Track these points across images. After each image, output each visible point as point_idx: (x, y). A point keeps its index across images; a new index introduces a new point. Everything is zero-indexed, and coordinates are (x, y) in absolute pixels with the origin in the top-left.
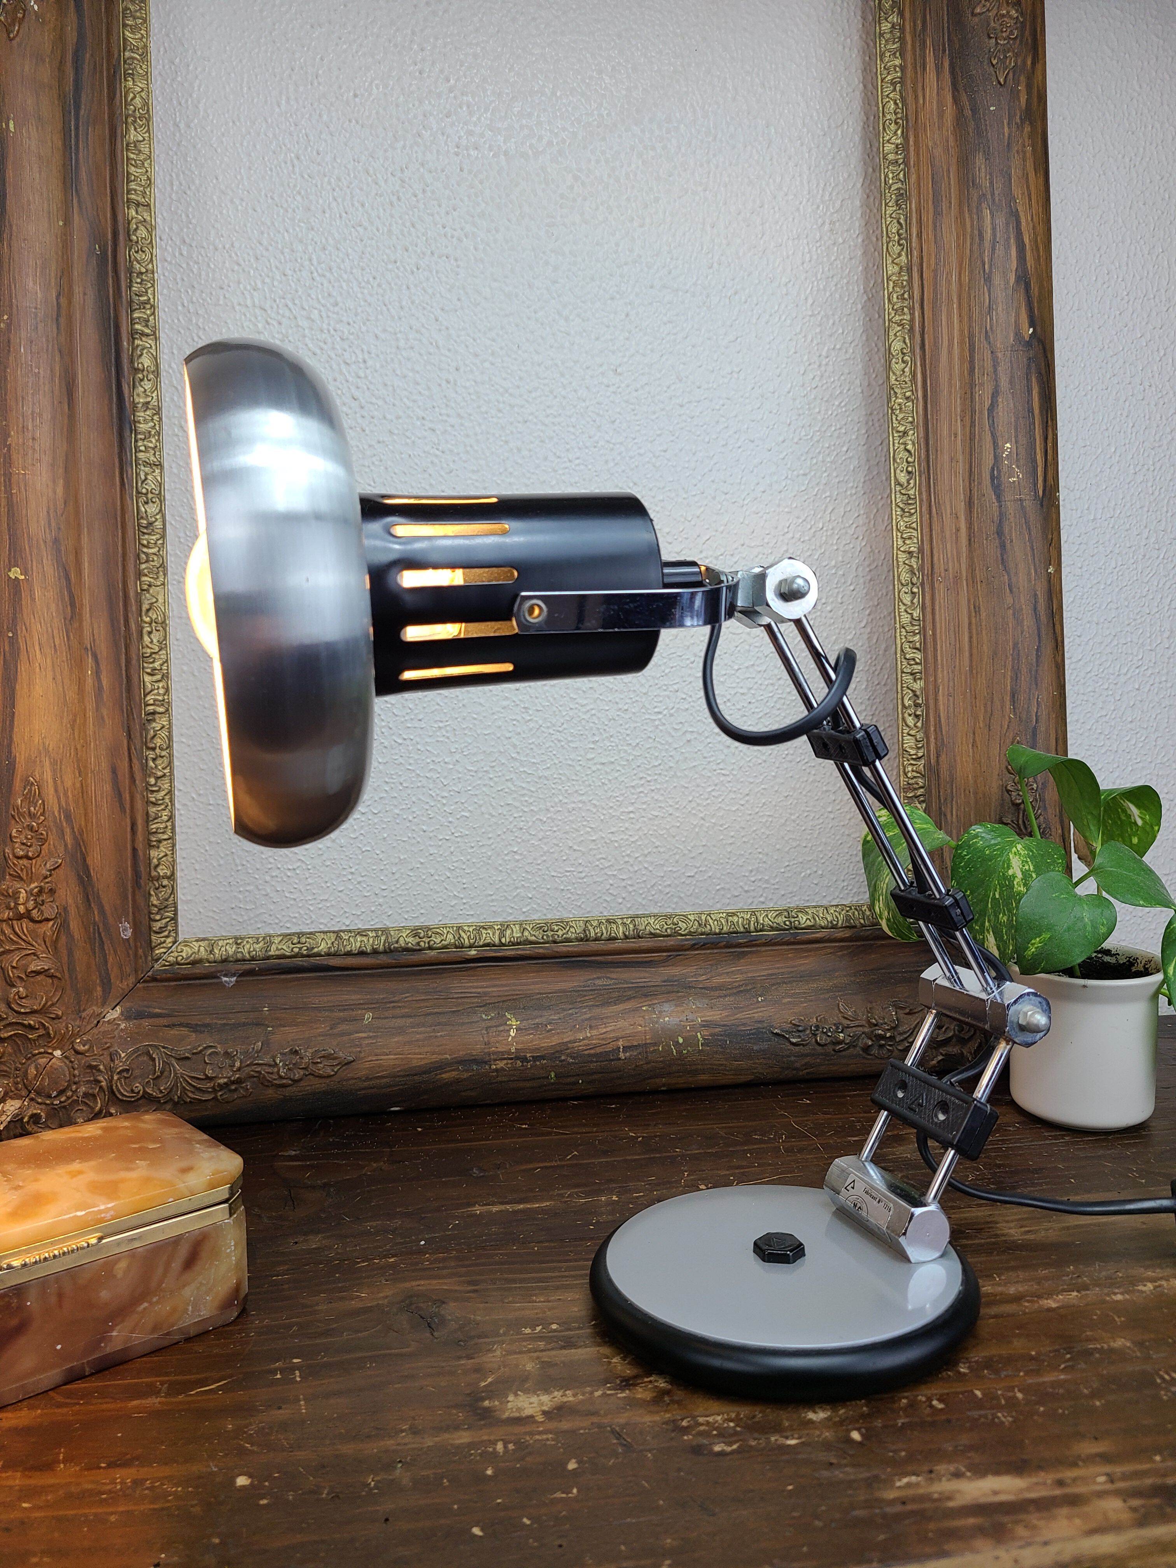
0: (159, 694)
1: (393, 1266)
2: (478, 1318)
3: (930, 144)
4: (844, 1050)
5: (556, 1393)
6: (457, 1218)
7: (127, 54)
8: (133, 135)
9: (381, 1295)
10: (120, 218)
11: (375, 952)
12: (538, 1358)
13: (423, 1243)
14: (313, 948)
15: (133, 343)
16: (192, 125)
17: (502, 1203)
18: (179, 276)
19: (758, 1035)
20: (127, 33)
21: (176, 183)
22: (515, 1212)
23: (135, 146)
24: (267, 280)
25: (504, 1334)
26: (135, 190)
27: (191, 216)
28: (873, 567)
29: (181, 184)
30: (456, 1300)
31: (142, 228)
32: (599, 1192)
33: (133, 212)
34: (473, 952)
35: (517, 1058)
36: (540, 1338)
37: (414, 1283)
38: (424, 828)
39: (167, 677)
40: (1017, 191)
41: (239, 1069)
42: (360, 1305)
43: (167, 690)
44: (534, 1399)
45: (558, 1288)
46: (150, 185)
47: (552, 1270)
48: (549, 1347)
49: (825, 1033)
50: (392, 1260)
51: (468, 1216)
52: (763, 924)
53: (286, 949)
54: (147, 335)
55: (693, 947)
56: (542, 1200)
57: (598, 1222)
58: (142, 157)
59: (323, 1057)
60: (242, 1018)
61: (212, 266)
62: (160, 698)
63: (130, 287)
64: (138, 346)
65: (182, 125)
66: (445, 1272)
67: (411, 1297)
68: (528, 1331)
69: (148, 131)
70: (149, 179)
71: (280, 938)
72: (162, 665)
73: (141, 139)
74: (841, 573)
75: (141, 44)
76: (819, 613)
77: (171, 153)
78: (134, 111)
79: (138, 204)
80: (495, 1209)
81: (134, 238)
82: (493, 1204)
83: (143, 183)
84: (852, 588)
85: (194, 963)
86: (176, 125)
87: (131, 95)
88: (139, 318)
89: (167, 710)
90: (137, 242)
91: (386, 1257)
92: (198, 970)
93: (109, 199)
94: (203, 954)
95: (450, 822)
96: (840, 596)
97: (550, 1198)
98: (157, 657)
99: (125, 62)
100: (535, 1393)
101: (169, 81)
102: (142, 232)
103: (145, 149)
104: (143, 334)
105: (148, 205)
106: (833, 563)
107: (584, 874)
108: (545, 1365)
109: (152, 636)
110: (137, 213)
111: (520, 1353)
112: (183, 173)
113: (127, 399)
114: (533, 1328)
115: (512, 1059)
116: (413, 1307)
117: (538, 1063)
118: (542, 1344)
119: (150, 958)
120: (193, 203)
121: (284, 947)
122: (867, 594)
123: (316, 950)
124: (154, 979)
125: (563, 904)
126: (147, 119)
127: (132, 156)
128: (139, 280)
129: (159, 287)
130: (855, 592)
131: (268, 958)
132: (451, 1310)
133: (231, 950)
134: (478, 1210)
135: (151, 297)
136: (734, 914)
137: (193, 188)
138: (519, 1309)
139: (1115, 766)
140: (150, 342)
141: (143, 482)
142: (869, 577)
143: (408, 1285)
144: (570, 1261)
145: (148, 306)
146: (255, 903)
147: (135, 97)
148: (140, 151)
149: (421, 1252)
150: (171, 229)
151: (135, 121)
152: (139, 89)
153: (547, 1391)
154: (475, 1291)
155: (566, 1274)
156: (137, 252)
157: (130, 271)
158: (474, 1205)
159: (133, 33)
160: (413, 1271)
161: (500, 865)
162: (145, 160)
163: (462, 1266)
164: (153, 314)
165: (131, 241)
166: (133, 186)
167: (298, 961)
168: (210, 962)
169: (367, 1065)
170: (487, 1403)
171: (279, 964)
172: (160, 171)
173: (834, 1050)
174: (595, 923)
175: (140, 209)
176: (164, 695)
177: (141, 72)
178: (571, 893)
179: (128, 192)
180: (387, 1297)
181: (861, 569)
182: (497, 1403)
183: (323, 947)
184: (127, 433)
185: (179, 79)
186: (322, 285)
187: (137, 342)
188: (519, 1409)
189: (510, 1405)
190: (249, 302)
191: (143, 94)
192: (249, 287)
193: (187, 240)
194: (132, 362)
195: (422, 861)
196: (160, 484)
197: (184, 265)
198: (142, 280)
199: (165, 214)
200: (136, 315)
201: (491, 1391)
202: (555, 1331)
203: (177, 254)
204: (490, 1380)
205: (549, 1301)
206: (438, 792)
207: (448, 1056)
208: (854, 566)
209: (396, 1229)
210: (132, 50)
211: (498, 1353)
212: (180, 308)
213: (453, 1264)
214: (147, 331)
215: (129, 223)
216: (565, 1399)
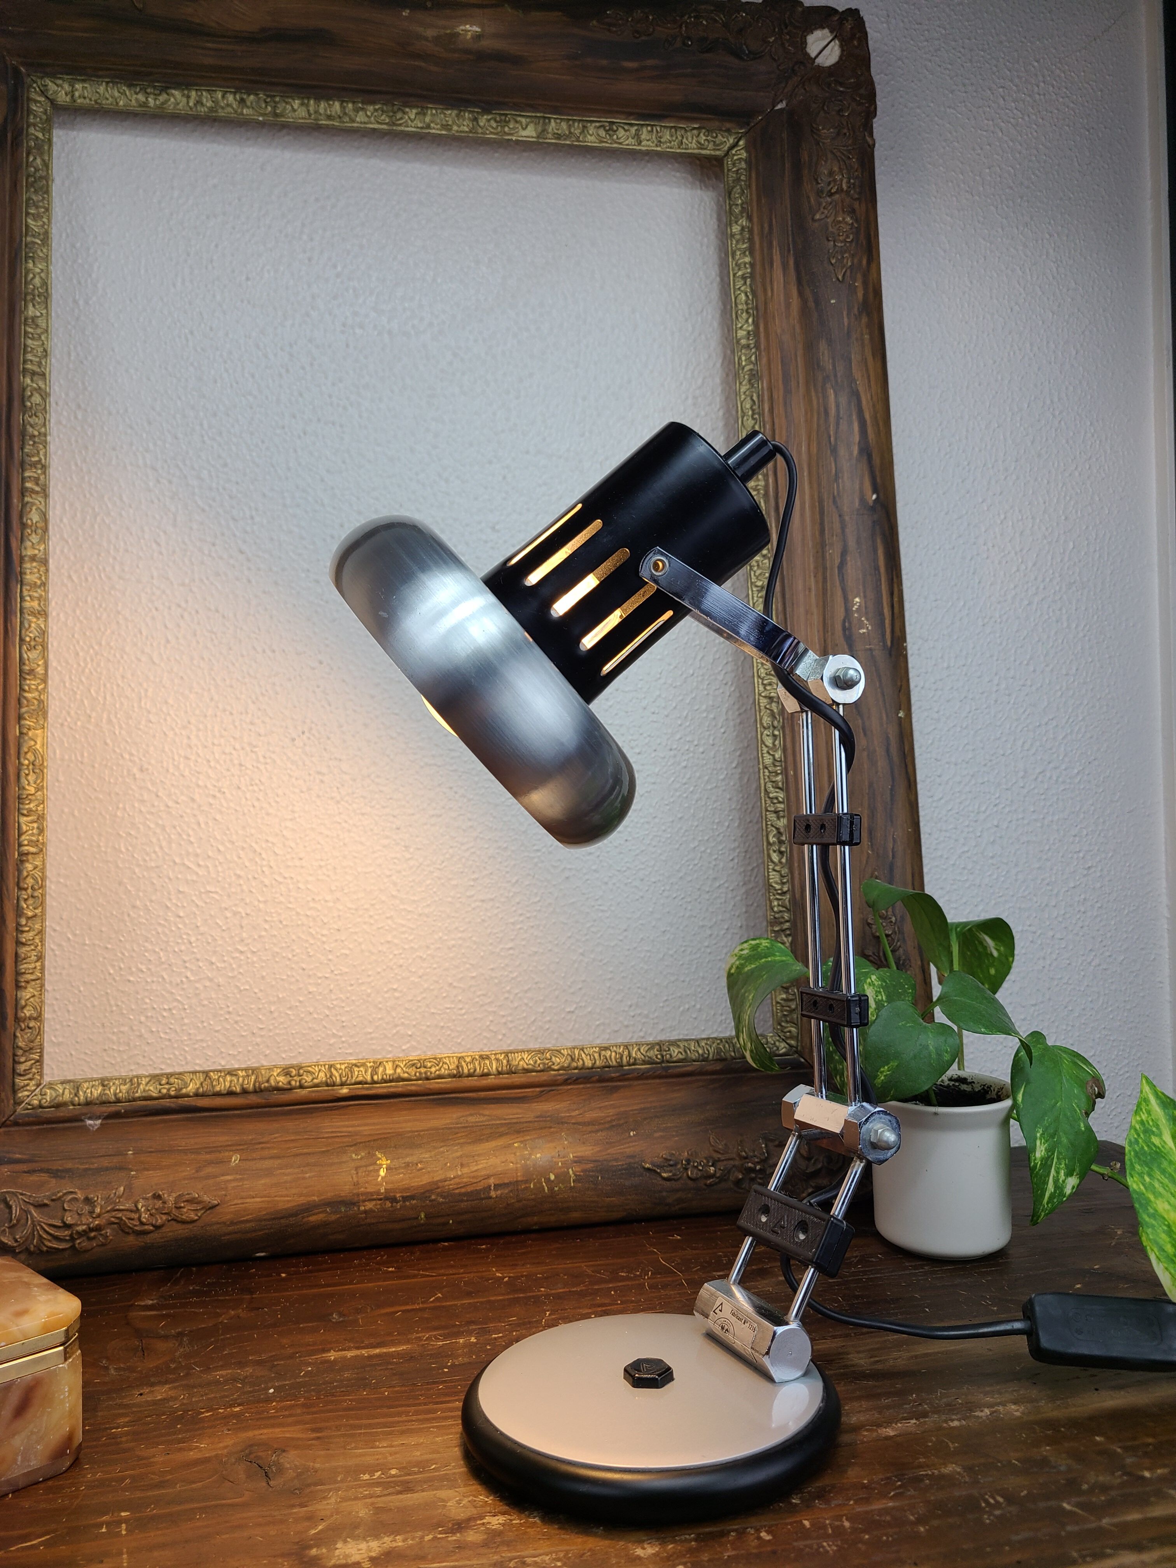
0: (33, 834)
1: (237, 1416)
2: (317, 1466)
3: (779, 331)
4: (716, 1184)
5: (386, 1539)
6: (309, 1364)
7: (29, 239)
8: (31, 311)
9: (221, 1445)
10: (15, 386)
11: (245, 1092)
12: (372, 1504)
13: (272, 1391)
14: (181, 1089)
15: (23, 499)
16: (91, 302)
17: (358, 1348)
18: (73, 439)
19: (630, 1170)
20: (29, 221)
21: (73, 354)
22: (370, 1357)
23: (33, 321)
24: (159, 443)
25: (342, 1481)
26: (31, 361)
27: (87, 384)
28: (742, 710)
29: (78, 355)
30: (296, 1447)
31: (37, 395)
32: (458, 1334)
33: (28, 381)
34: (345, 1091)
35: (386, 1199)
36: (378, 1484)
37: (257, 1432)
38: (304, 966)
39: (43, 818)
40: (857, 374)
41: (99, 1216)
42: (199, 1455)
43: (41, 831)
44: (363, 1546)
45: (402, 1433)
46: (46, 356)
47: (399, 1414)
48: (386, 1492)
49: (696, 1167)
50: (237, 1409)
51: (321, 1363)
52: (635, 1059)
53: (153, 1090)
54: (37, 493)
55: (566, 1082)
56: (400, 1343)
57: (453, 1365)
58: (39, 331)
59: (187, 1201)
60: (106, 1162)
61: (106, 429)
62: (34, 838)
63: (22, 449)
64: (28, 503)
65: (81, 302)
66: (290, 1420)
67: (251, 1446)
68: (366, 1477)
69: (46, 308)
70: (45, 351)
71: (147, 1079)
72: (37, 806)
73: (38, 314)
74: (712, 716)
75: (42, 231)
76: (691, 755)
77: (69, 327)
78: (33, 290)
79: (34, 373)
80: (349, 1354)
81: (29, 404)
82: (349, 1349)
83: (39, 354)
84: (722, 730)
85: (58, 1106)
86: (75, 302)
87: (31, 276)
88: (30, 477)
89: (41, 850)
90: (31, 408)
91: (231, 1406)
92: (62, 1113)
93: (5, 368)
94: (67, 1096)
95: (330, 960)
96: (712, 738)
97: (408, 1342)
98: (33, 798)
99: (26, 246)
100: (364, 1539)
101: (69, 263)
102: (37, 399)
103: (42, 322)
104: (33, 491)
105: (44, 375)
106: (704, 707)
107: (463, 1011)
108: (378, 1510)
109: (29, 778)
110: (32, 380)
111: (356, 1498)
112: (81, 345)
113: (14, 552)
114: (372, 1473)
115: (380, 1199)
116: (252, 1456)
117: (408, 1203)
118: (378, 1490)
119: (12, 1101)
120: (90, 373)
121: (151, 1088)
122: (737, 736)
123: (184, 1091)
124: (16, 1124)
125: (443, 1040)
126: (46, 297)
127: (30, 330)
128: (31, 443)
129: (52, 448)
130: (725, 735)
131: (134, 1100)
132: (291, 1460)
133: (97, 1092)
134: (332, 1355)
135: (43, 458)
136: (606, 1049)
137: (90, 359)
138: (361, 1455)
139: (979, 899)
140: (40, 499)
141: (27, 630)
142: (738, 721)
143: (250, 1434)
144: (420, 1404)
145: (39, 466)
146: (128, 1045)
147: (34, 277)
148: (37, 326)
149: (269, 1400)
150: (67, 395)
151: (34, 299)
152: (38, 270)
153: (377, 1537)
154: (318, 1438)
155: (414, 1418)
156: (30, 417)
157: (23, 434)
158: (329, 1351)
159: (35, 220)
160: (258, 1419)
161: (380, 1003)
162: (42, 333)
163: (308, 1413)
164: (44, 473)
165: (25, 406)
166: (29, 356)
167: (166, 1103)
168: (74, 1105)
169: (232, 1208)
170: (314, 1552)
171: (146, 1106)
172: (57, 344)
173: (706, 1185)
174: (468, 1059)
175: (35, 378)
176: (39, 835)
177: (41, 255)
178: (452, 1030)
179: (25, 362)
180: (226, 1447)
181: (730, 713)
182: (324, 1550)
183: (191, 1088)
184: (13, 583)
185: (80, 261)
186: (212, 447)
187: (27, 499)
188: (346, 1556)
189: (337, 1552)
190: (141, 462)
191: (42, 275)
192: (141, 449)
193: (83, 406)
194: (21, 517)
195: (301, 999)
196: (44, 632)
197: (79, 429)
198: (35, 442)
199: (62, 382)
200: (27, 474)
201: (320, 1539)
202: (394, 1476)
203: (72, 418)
204: (320, 1527)
205: (392, 1446)
206: (318, 929)
207: (316, 1198)
208: (724, 710)
209: (246, 1377)
210: (33, 236)
211: (333, 1500)
212: (73, 467)
213: (299, 1411)
214: (37, 489)
215: (24, 390)
216: (394, 1544)
